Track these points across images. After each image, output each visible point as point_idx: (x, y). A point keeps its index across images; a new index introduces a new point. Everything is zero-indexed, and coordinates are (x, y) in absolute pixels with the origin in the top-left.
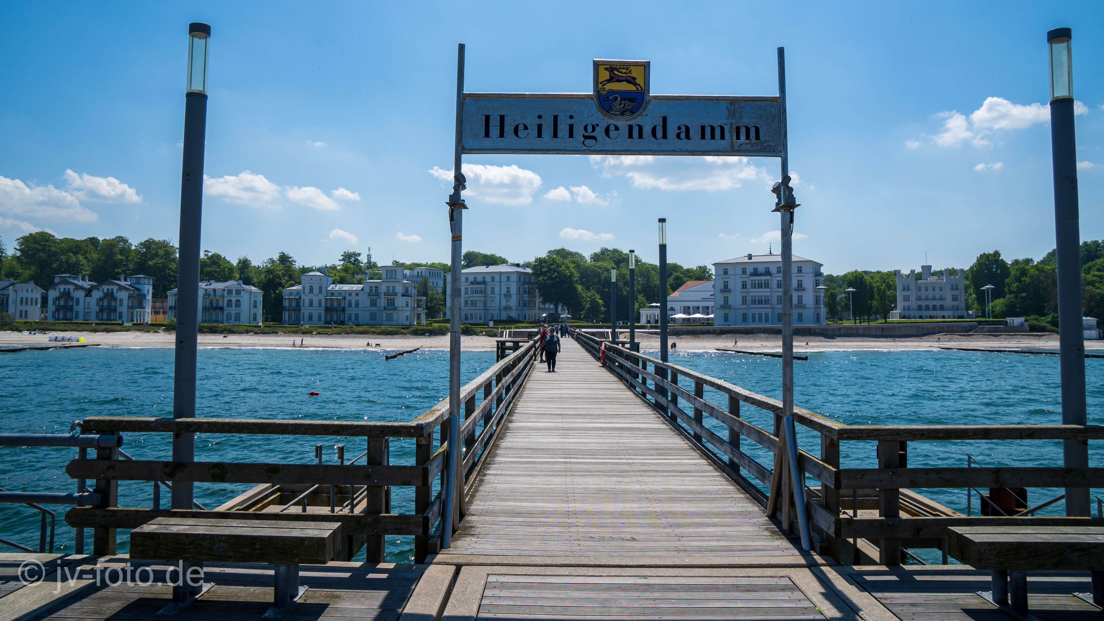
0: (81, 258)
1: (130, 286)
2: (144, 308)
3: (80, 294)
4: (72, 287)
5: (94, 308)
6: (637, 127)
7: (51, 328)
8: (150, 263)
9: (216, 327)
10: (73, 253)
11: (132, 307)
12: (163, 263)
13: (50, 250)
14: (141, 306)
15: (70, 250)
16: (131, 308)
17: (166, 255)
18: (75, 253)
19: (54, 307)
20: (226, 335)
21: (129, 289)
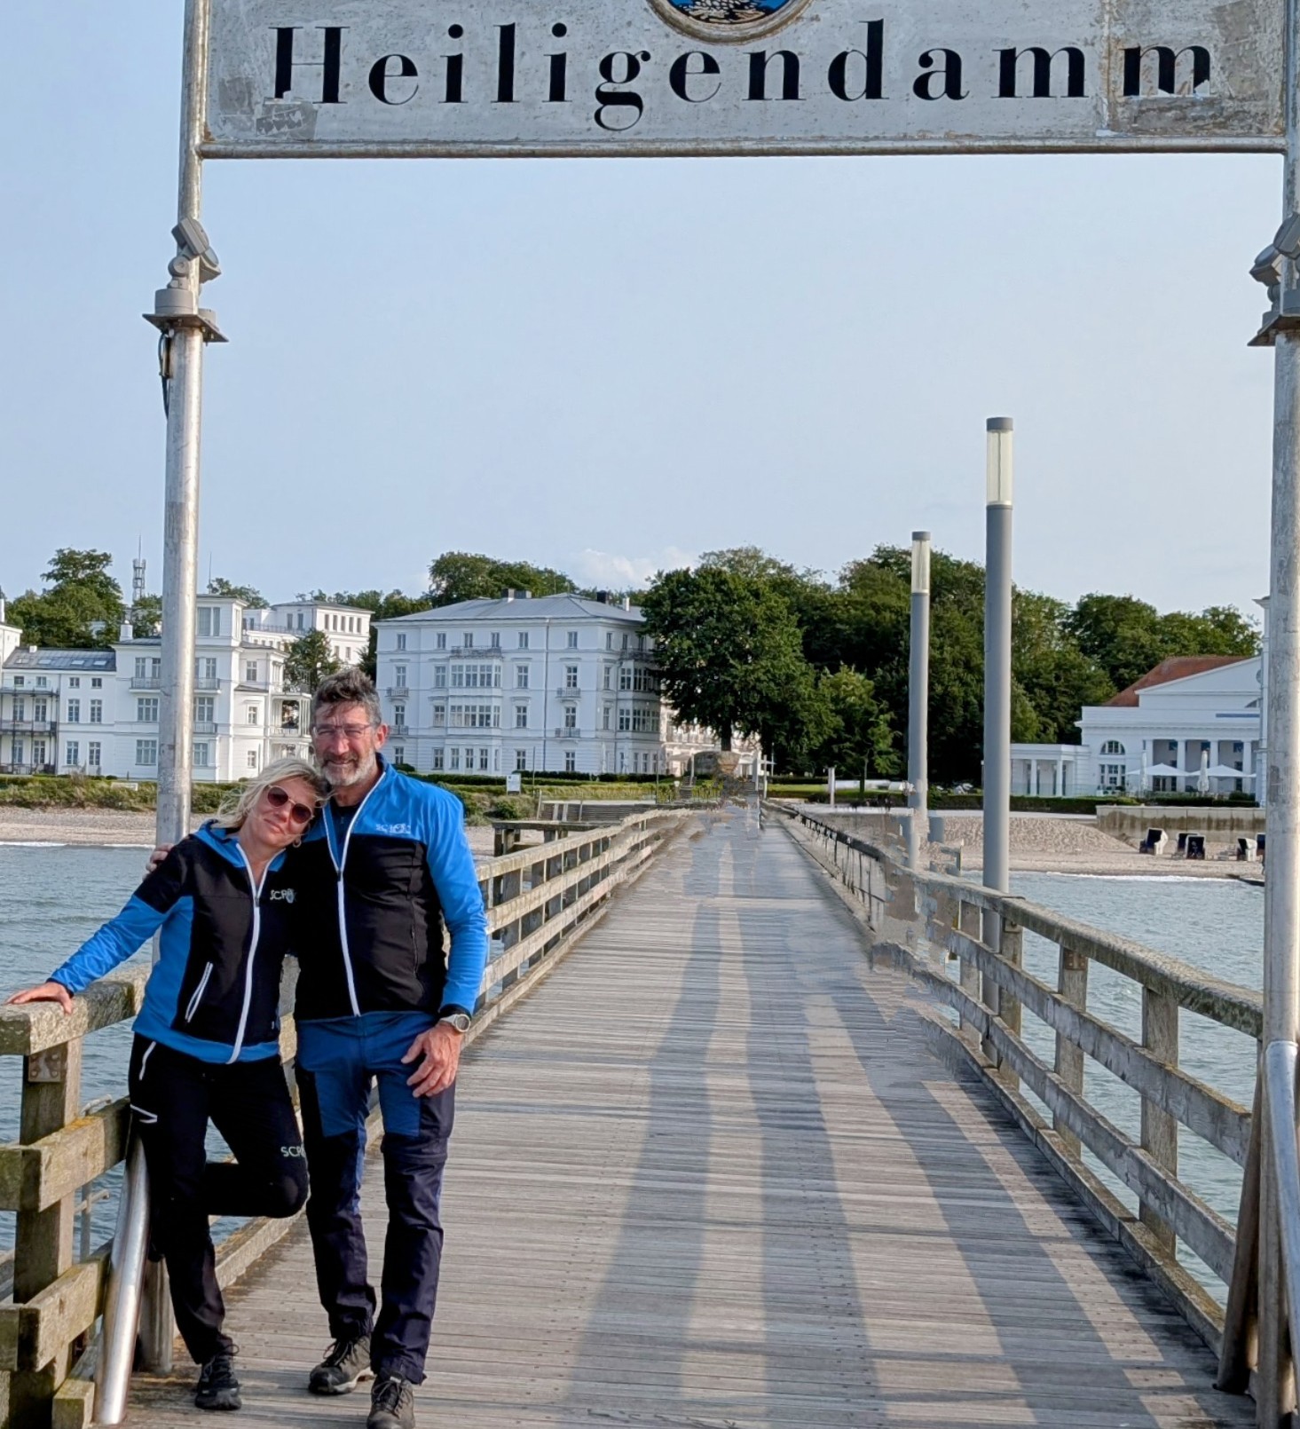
6: (781, 60)
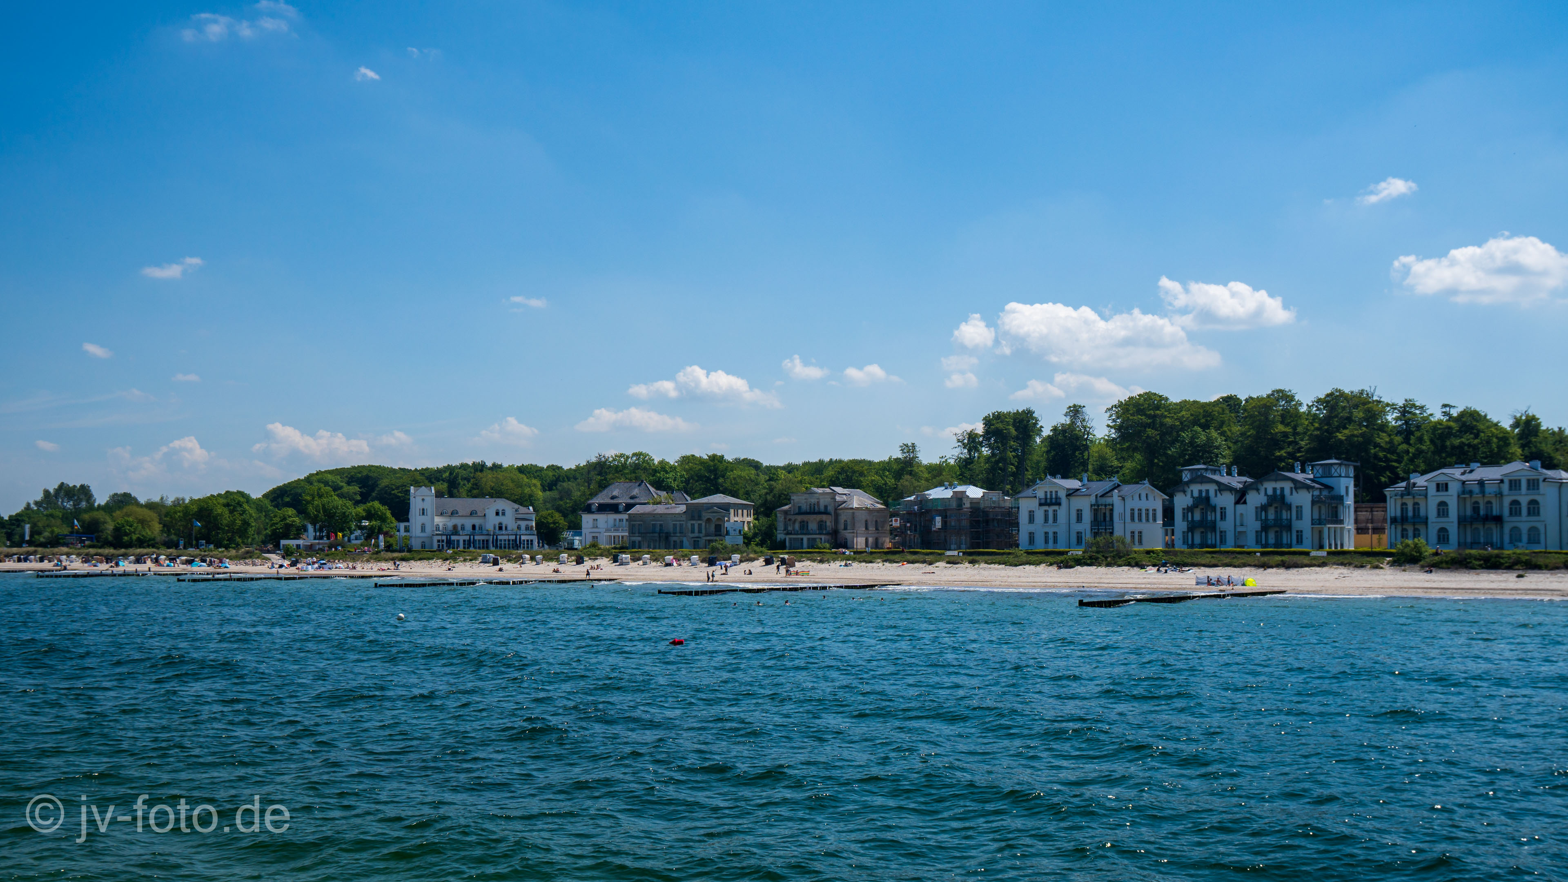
0: (1214, 434)
1: (1312, 480)
2: (1341, 522)
3: (1226, 500)
4: (1212, 488)
5: (1253, 525)
7: (1189, 561)
8: (1340, 436)
9: (1497, 556)
10: (1201, 426)
11: (1320, 522)
12: (1362, 435)
13: (1162, 424)
14: (1336, 519)
15: (1195, 422)
16: (1318, 522)
17: (1367, 420)
18: (1205, 427)
19: (1185, 523)
20: (1521, 572)
21: (1313, 487)
